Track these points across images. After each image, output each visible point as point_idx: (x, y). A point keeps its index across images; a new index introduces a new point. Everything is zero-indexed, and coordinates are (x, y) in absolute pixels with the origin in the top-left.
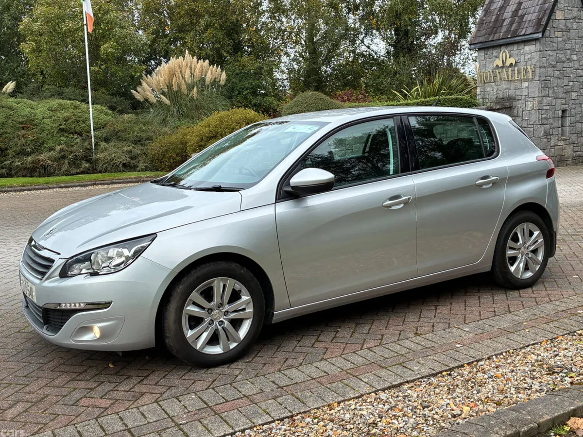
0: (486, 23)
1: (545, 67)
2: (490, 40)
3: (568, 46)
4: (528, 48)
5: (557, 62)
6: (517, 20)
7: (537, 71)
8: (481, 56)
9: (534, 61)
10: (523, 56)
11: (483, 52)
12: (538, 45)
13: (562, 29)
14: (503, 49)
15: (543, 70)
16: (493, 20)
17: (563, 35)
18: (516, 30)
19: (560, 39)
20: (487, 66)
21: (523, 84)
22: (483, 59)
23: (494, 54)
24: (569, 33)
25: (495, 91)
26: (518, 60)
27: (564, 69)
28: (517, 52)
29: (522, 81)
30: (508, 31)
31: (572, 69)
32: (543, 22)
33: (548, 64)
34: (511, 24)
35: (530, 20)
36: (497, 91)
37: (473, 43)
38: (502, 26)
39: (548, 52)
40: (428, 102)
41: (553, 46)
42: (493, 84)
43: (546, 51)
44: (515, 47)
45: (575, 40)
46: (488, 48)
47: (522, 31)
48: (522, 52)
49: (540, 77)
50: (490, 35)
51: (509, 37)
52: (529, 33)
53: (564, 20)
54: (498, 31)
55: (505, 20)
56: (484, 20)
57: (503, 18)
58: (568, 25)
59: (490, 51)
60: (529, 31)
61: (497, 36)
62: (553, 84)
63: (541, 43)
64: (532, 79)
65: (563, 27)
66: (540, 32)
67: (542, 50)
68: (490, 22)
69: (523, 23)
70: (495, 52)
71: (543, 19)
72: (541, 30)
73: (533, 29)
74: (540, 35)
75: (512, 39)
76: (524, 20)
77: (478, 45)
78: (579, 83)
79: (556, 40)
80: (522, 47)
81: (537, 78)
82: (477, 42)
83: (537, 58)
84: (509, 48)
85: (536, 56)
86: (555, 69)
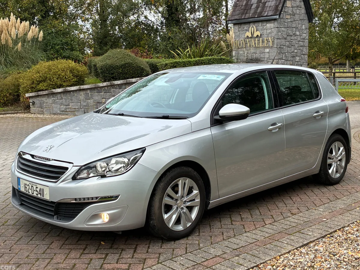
0: (239, 6)
1: (280, 39)
2: (242, 18)
3: (294, 25)
4: (269, 25)
5: (287, 36)
6: (261, 5)
7: (276, 41)
8: (236, 29)
9: (273, 34)
10: (265, 31)
11: (237, 26)
12: (276, 23)
13: (290, 13)
14: (252, 25)
15: (279, 40)
16: (244, 4)
17: (291, 18)
18: (261, 12)
19: (289, 20)
20: (240, 36)
21: (265, 50)
22: (237, 31)
23: (245, 28)
24: (294, 17)
25: (246, 54)
26: (262, 33)
27: (291, 41)
28: (261, 28)
29: (265, 48)
30: (255, 12)
31: (296, 41)
32: (279, 8)
33: (282, 37)
34: (257, 7)
35: (270, 6)
36: (247, 54)
37: (230, 19)
38: (250, 9)
39: (282, 28)
40: (202, 60)
41: (285, 25)
42: (244, 49)
43: (281, 27)
44: (260, 24)
45: (298, 22)
46: (241, 24)
47: (265, 14)
48: (265, 27)
49: (277, 45)
50: (242, 14)
51: (256, 16)
52: (270, 15)
53: (292, 7)
54: (248, 12)
55: (252, 5)
56: (238, 4)
57: (251, 4)
58: (294, 11)
59: (243, 26)
60: (270, 14)
61: (247, 16)
62: (285, 51)
63: (278, 22)
64: (272, 46)
65: (291, 12)
66: (278, 15)
67: (278, 27)
68: (242, 6)
69: (266, 8)
70: (246, 26)
71: (279, 6)
72: (278, 13)
73: (273, 12)
74: (277, 17)
75: (258, 18)
76: (266, 6)
77: (234, 22)
78: (300, 51)
79: (286, 21)
80: (265, 24)
81: (275, 46)
82: (234, 19)
83: (275, 32)
84: (256, 24)
85: (275, 31)
86: (286, 40)
